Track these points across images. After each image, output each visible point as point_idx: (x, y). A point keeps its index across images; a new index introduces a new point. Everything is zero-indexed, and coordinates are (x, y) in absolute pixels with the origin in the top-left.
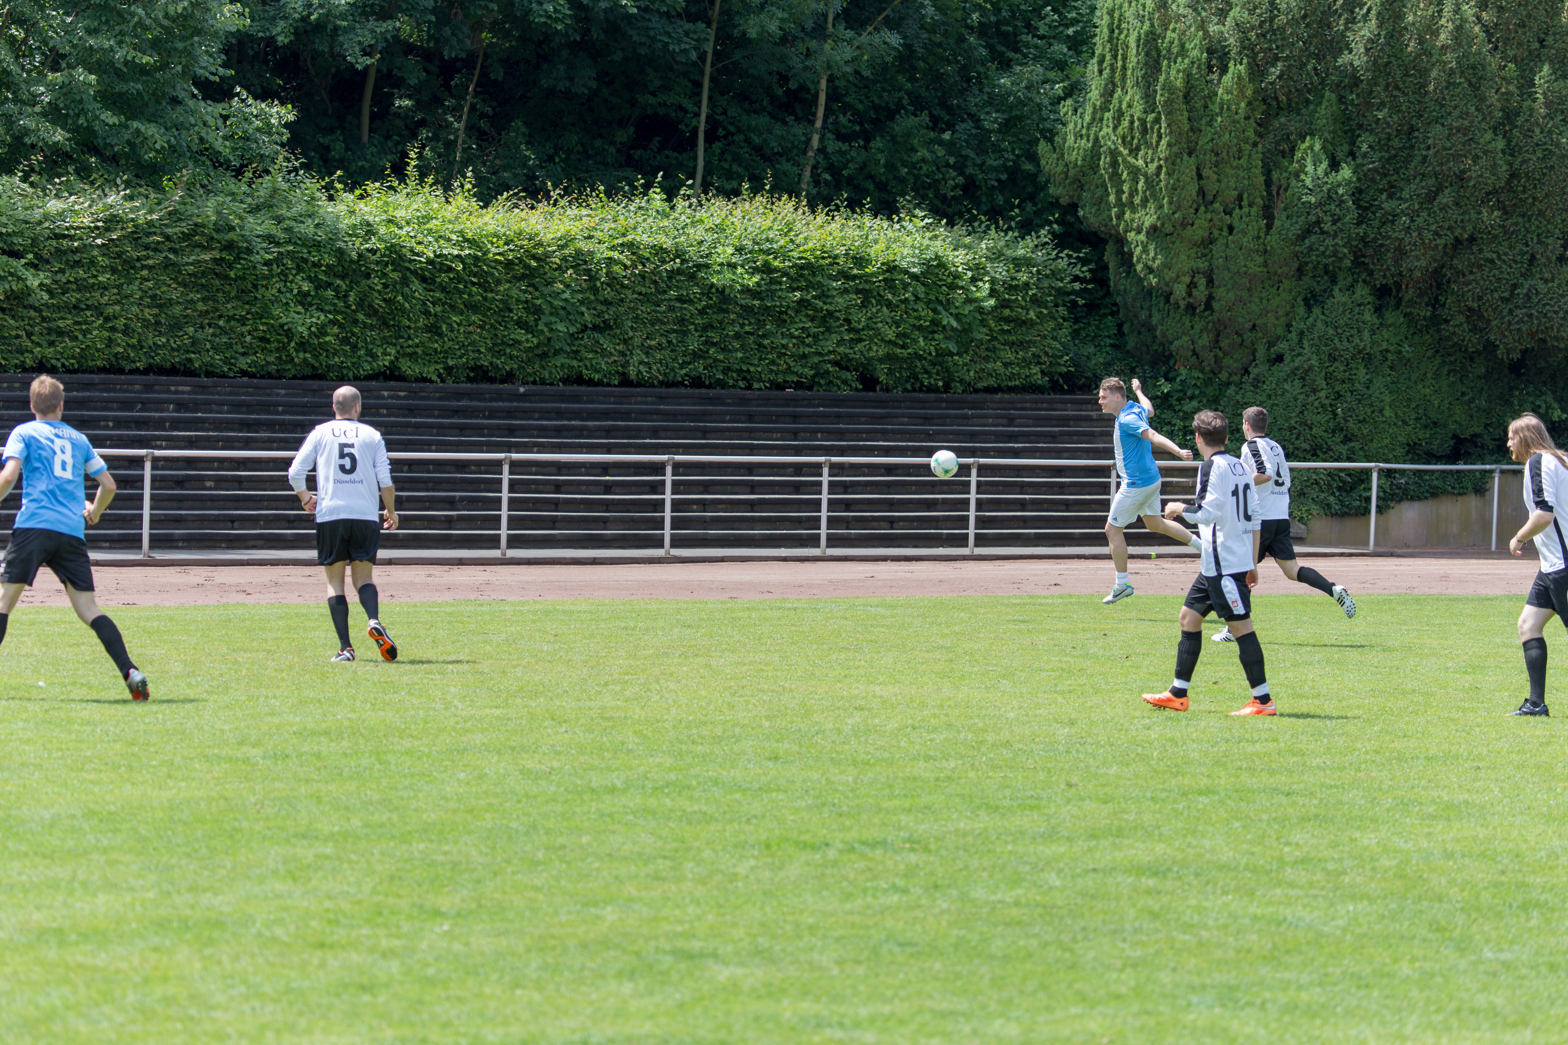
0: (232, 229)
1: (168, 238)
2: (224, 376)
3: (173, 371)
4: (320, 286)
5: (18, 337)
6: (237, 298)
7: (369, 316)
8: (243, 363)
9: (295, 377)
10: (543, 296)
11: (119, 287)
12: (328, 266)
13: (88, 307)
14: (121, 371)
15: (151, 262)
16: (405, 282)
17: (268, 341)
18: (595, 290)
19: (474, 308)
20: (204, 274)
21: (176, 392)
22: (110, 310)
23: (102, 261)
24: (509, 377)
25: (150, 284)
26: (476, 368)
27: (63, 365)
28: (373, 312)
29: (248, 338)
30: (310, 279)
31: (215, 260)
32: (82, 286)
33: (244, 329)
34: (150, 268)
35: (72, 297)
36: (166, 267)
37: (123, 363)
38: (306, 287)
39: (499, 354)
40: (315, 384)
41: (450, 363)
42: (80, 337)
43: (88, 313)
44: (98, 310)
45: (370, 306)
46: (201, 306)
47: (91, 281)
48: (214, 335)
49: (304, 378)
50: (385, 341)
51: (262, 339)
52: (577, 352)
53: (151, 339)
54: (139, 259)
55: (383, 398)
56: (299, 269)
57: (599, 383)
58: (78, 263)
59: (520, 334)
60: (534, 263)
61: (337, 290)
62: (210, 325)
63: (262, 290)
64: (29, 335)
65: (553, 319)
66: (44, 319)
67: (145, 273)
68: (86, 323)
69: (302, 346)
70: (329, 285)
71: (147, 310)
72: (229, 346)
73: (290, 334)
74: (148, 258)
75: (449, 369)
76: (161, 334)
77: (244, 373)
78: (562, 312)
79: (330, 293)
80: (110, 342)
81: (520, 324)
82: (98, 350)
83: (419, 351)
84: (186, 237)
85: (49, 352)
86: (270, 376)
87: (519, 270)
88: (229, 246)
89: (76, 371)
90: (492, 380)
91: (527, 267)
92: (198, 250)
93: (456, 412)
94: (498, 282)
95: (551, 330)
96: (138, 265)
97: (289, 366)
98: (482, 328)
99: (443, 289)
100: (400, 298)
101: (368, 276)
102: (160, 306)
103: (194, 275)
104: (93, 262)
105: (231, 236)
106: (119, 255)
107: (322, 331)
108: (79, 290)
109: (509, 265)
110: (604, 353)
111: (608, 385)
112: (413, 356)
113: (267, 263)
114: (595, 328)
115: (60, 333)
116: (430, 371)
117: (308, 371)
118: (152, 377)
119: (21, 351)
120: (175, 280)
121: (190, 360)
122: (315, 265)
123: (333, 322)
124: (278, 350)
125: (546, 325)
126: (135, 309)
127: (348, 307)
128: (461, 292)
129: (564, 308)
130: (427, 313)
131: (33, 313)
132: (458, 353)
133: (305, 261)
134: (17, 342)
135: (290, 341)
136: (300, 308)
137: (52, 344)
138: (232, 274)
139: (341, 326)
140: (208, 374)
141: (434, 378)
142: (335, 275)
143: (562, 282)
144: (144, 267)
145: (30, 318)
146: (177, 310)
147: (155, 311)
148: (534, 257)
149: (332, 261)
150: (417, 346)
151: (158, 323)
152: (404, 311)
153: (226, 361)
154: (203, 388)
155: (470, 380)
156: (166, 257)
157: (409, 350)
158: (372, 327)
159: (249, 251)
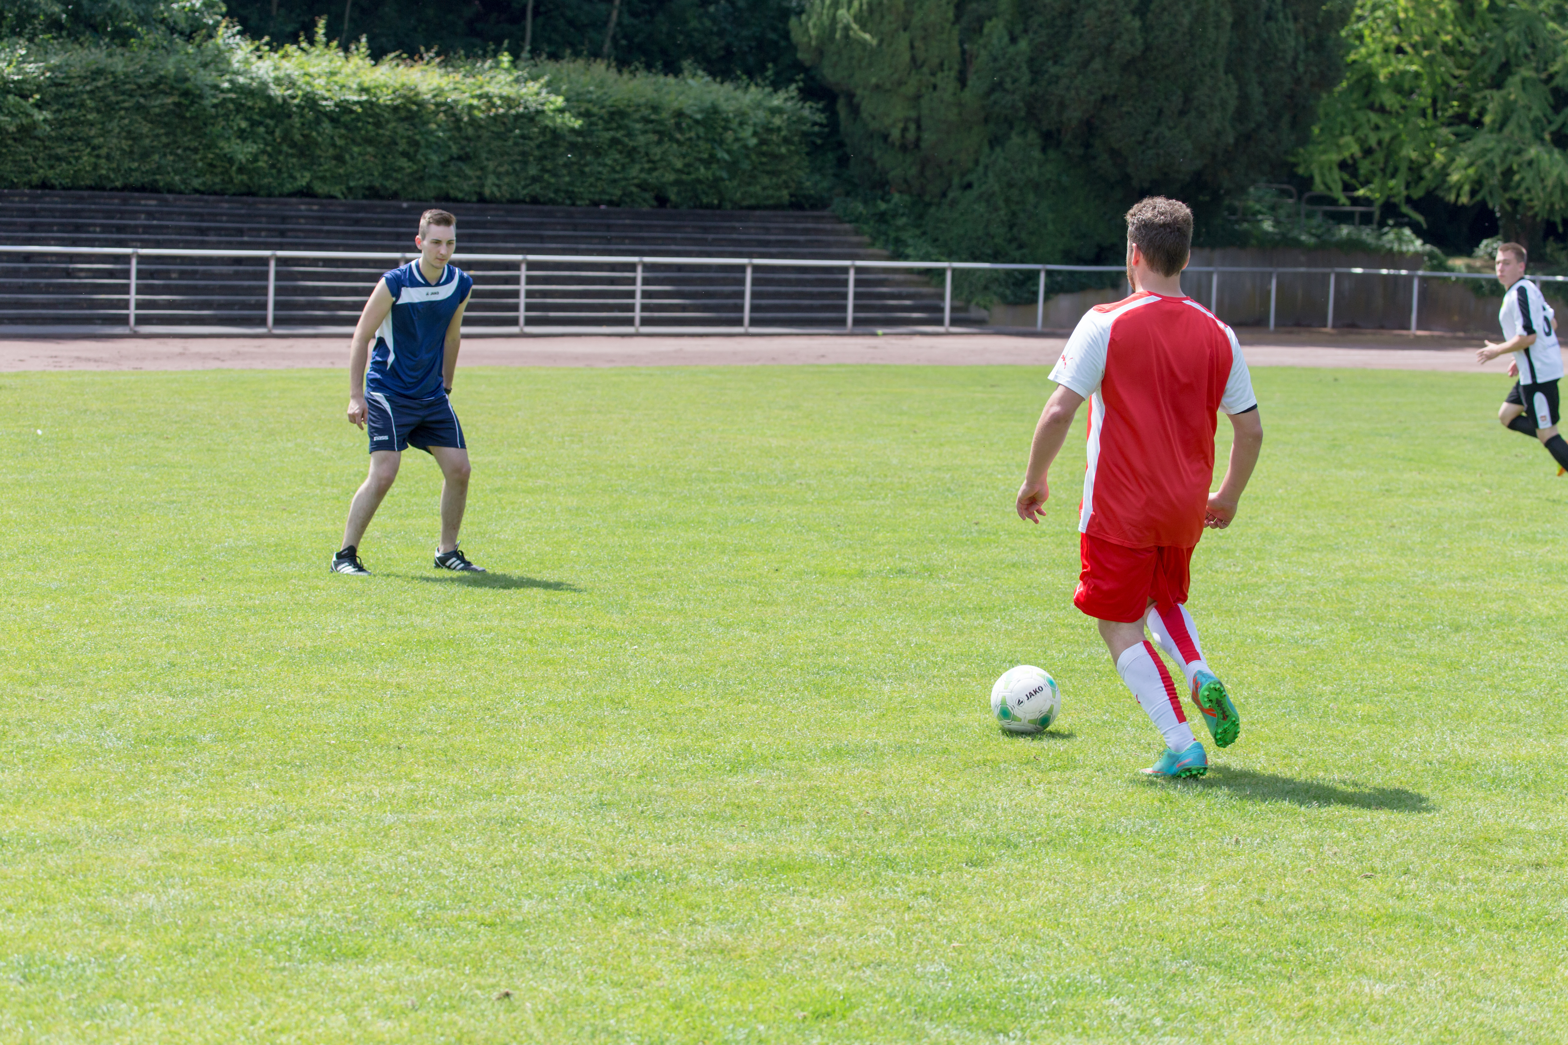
0: (187, 79)
1: (140, 87)
2: (181, 193)
3: (142, 189)
4: (253, 124)
5: (26, 161)
6: (192, 133)
7: (291, 147)
8: (196, 183)
9: (234, 195)
10: (421, 133)
11: (103, 123)
12: (260, 109)
13: (80, 139)
14: (103, 189)
15: (126, 105)
16: (318, 121)
17: (215, 166)
18: (459, 129)
19: (369, 141)
20: (166, 114)
21: (145, 205)
22: (96, 142)
23: (90, 103)
24: (395, 196)
25: (126, 121)
26: (371, 188)
27: (60, 184)
28: (293, 145)
29: (200, 164)
30: (246, 119)
31: (175, 104)
32: (75, 122)
33: (198, 157)
34: (126, 109)
35: (68, 131)
36: (138, 109)
37: (105, 182)
38: (244, 125)
39: (387, 177)
40: (250, 199)
41: (352, 184)
42: (74, 162)
43: (80, 144)
44: (87, 141)
45: (292, 140)
46: (164, 140)
47: (82, 118)
48: (174, 161)
49: (242, 194)
50: (304, 168)
51: (211, 165)
52: (445, 177)
53: (127, 164)
54: (118, 103)
55: (300, 210)
56: (238, 111)
57: (462, 201)
58: (72, 106)
59: (403, 162)
60: (414, 108)
61: (267, 126)
62: (171, 153)
63: (210, 127)
64: (35, 160)
65: (428, 151)
66: (46, 148)
67: (122, 113)
68: (77, 150)
69: (241, 170)
70: (261, 123)
71: (123, 142)
72: (185, 170)
73: (231, 161)
74: (124, 101)
75: (350, 189)
76: (134, 160)
77: (196, 191)
78: (435, 147)
79: (262, 129)
80: (96, 167)
81: (405, 154)
82: (87, 172)
83: (328, 174)
84: (154, 86)
85: (50, 173)
86: (215, 193)
87: (403, 114)
88: (186, 93)
89: (69, 189)
90: (381, 198)
91: (410, 111)
92: (161, 96)
93: (357, 222)
94: (388, 122)
95: (427, 159)
96: (117, 107)
97: (229, 186)
98: (375, 156)
99: (346, 127)
100: (314, 134)
101: (289, 116)
102: (134, 139)
103: (159, 115)
104: (82, 105)
105: (188, 85)
106: (103, 99)
107: (256, 159)
108: (72, 125)
109: (395, 109)
110: (467, 178)
111: (469, 202)
112: (323, 179)
113: (215, 106)
114: (460, 158)
115: (59, 159)
116: (336, 191)
117: (244, 189)
118: (127, 194)
119: (28, 171)
120: (145, 119)
121: (156, 181)
122: (250, 108)
123: (264, 152)
124: (222, 173)
125: (424, 155)
126: (115, 141)
127: (274, 140)
128: (359, 129)
129: (436, 143)
130: (334, 145)
131: (37, 143)
132: (357, 176)
133: (243, 105)
134: (25, 164)
135: (232, 166)
136: (238, 141)
137: (52, 167)
138: (188, 115)
139: (270, 155)
140: (170, 191)
141: (339, 195)
142: (266, 116)
143: (436, 123)
144: (121, 109)
145: (36, 147)
146: (147, 142)
147: (130, 142)
148: (415, 103)
149: (263, 105)
150: (326, 171)
151: (132, 152)
152: (317, 144)
153: (184, 181)
154: (165, 202)
155: (365, 197)
156: (138, 102)
157: (320, 174)
158: (293, 156)
159: (201, 97)
